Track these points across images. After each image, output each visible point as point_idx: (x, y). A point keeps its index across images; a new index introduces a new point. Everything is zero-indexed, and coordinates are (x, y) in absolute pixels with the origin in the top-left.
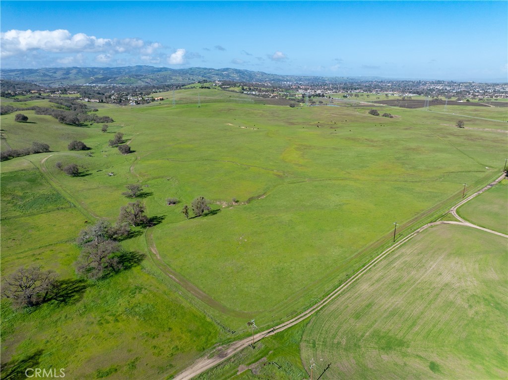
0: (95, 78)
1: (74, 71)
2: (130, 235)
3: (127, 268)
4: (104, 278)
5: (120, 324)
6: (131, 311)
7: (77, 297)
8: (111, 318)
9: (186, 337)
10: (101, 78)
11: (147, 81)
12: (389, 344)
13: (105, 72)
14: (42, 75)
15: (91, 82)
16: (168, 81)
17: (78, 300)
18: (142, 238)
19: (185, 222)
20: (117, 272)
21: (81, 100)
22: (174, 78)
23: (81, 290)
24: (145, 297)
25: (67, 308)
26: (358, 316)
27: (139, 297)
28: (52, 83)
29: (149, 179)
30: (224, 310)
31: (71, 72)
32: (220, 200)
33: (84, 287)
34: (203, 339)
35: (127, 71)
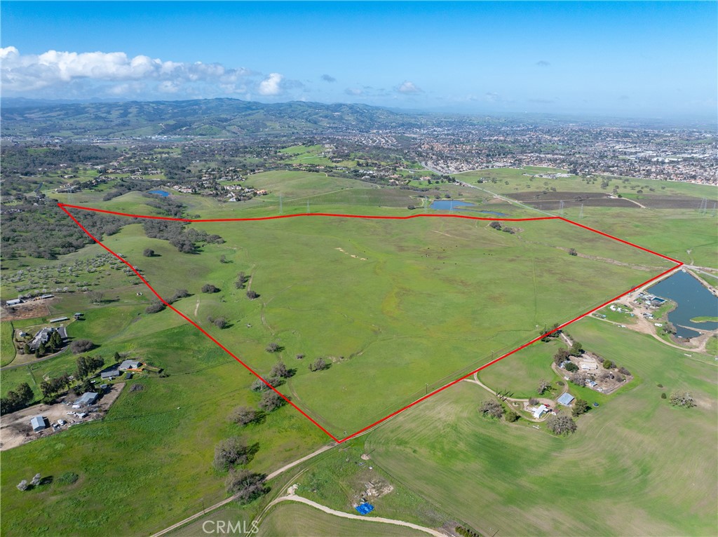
0: (165, 125)
1: (134, 110)
2: (280, 384)
3: (283, 405)
4: (273, 410)
5: (288, 433)
6: (292, 427)
7: (263, 420)
8: (283, 430)
9: (318, 438)
10: (173, 125)
11: (234, 130)
12: (401, 442)
13: (176, 111)
14: (94, 117)
15: (161, 131)
16: (261, 130)
17: (264, 422)
18: (286, 385)
19: (310, 374)
20: (279, 407)
21: (168, 186)
22: (268, 124)
23: (264, 417)
24: (296, 420)
25: (261, 425)
26: (392, 432)
27: (293, 421)
28: (110, 133)
29: (279, 332)
30: (334, 427)
31: (130, 110)
32: (331, 356)
33: (265, 415)
34: (325, 439)
35: (204, 107)
